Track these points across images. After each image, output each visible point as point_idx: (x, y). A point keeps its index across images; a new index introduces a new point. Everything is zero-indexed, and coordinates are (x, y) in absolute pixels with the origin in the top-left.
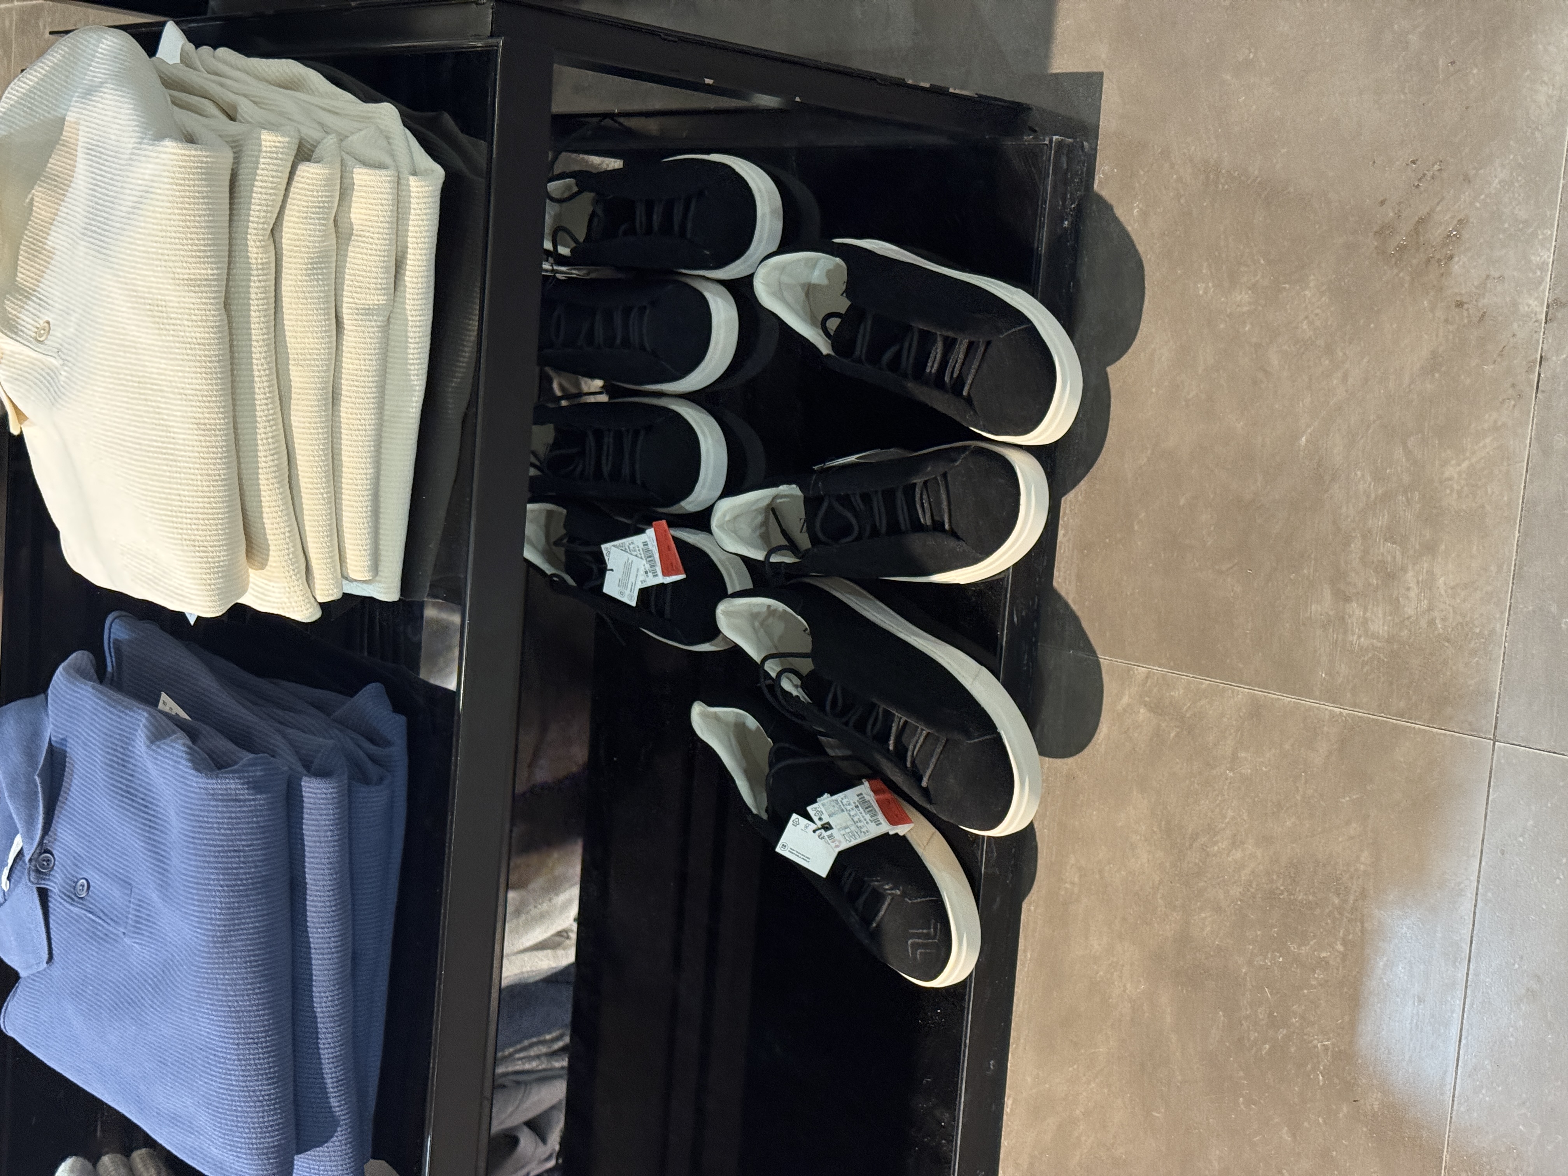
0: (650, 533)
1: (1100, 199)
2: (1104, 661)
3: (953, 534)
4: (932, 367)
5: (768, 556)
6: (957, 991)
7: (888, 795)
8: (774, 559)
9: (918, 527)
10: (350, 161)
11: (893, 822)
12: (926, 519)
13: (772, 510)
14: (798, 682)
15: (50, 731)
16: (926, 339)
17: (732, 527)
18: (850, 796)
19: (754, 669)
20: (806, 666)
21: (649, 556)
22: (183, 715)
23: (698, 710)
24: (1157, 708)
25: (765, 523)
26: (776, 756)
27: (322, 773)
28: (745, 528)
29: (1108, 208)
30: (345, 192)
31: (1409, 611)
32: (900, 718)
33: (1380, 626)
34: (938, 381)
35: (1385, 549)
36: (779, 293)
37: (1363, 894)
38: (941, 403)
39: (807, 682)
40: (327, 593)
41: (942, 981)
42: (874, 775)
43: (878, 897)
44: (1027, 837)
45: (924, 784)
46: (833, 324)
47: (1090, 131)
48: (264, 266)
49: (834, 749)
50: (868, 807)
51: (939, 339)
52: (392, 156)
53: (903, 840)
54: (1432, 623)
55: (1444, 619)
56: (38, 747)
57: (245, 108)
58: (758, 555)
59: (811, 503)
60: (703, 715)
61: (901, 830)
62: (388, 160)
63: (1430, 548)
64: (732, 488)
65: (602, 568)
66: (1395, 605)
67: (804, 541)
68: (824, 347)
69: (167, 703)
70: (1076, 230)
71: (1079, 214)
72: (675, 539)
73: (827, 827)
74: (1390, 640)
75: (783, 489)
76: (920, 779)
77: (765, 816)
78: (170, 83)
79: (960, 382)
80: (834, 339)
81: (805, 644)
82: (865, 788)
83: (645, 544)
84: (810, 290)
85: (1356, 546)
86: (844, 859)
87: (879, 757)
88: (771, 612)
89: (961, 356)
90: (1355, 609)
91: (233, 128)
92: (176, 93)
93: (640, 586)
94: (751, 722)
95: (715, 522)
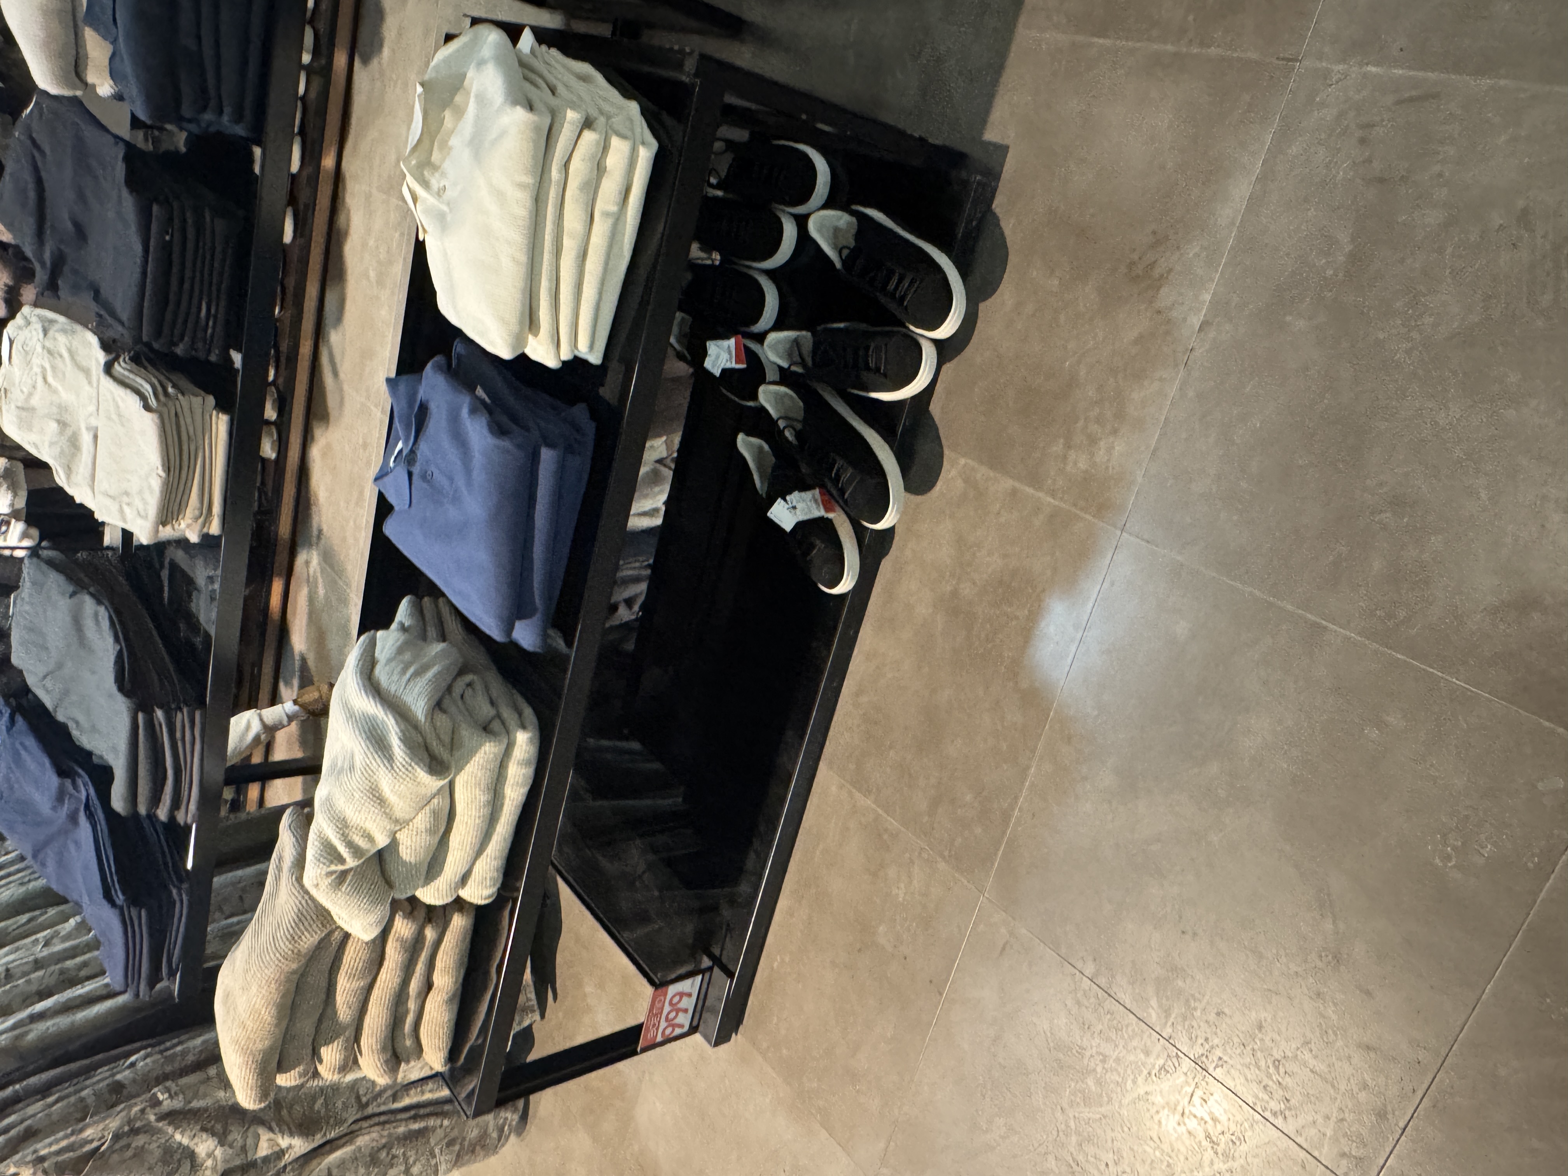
0: (732, 341)
1: (994, 215)
2: (946, 452)
3: (885, 375)
4: (891, 286)
5: (789, 367)
6: (842, 597)
7: (827, 498)
8: (793, 368)
9: (868, 368)
10: (610, 132)
11: (827, 510)
12: (872, 365)
13: (796, 342)
14: (793, 432)
15: (422, 394)
16: (891, 273)
17: (773, 347)
18: (808, 495)
19: (773, 423)
20: (799, 426)
21: (730, 353)
22: (487, 399)
23: (741, 437)
24: (966, 481)
25: (791, 348)
26: (775, 468)
27: (551, 445)
28: (781, 348)
29: (997, 220)
30: (606, 148)
31: (1098, 460)
32: (839, 463)
33: (1082, 465)
34: (892, 295)
35: (1094, 428)
36: (819, 231)
37: (1044, 590)
38: (892, 307)
39: (798, 435)
40: (566, 355)
41: (837, 591)
42: (822, 486)
43: (812, 546)
44: (890, 533)
45: (846, 496)
46: (845, 252)
47: (997, 177)
48: (558, 182)
49: (804, 469)
50: (816, 501)
51: (897, 275)
52: (633, 133)
53: (829, 521)
54: (1107, 468)
55: (1113, 468)
56: (415, 401)
57: (561, 89)
58: (785, 365)
59: (816, 345)
60: (743, 440)
61: (831, 515)
62: (629, 134)
63: (1115, 432)
64: (778, 326)
65: (704, 353)
66: (1092, 455)
67: (809, 362)
68: (838, 265)
69: (480, 392)
70: (978, 228)
71: (981, 221)
72: (745, 346)
73: (794, 508)
74: (1086, 471)
75: (804, 333)
76: (843, 494)
77: (764, 496)
78: (522, 64)
79: (903, 298)
80: (844, 262)
81: (800, 415)
82: (817, 492)
83: (729, 347)
84: (836, 230)
85: (1080, 424)
86: (799, 525)
87: (826, 480)
88: (787, 394)
89: (907, 285)
90: (1072, 455)
91: (553, 101)
92: (526, 72)
93: (722, 366)
94: (766, 447)
95: (766, 343)
